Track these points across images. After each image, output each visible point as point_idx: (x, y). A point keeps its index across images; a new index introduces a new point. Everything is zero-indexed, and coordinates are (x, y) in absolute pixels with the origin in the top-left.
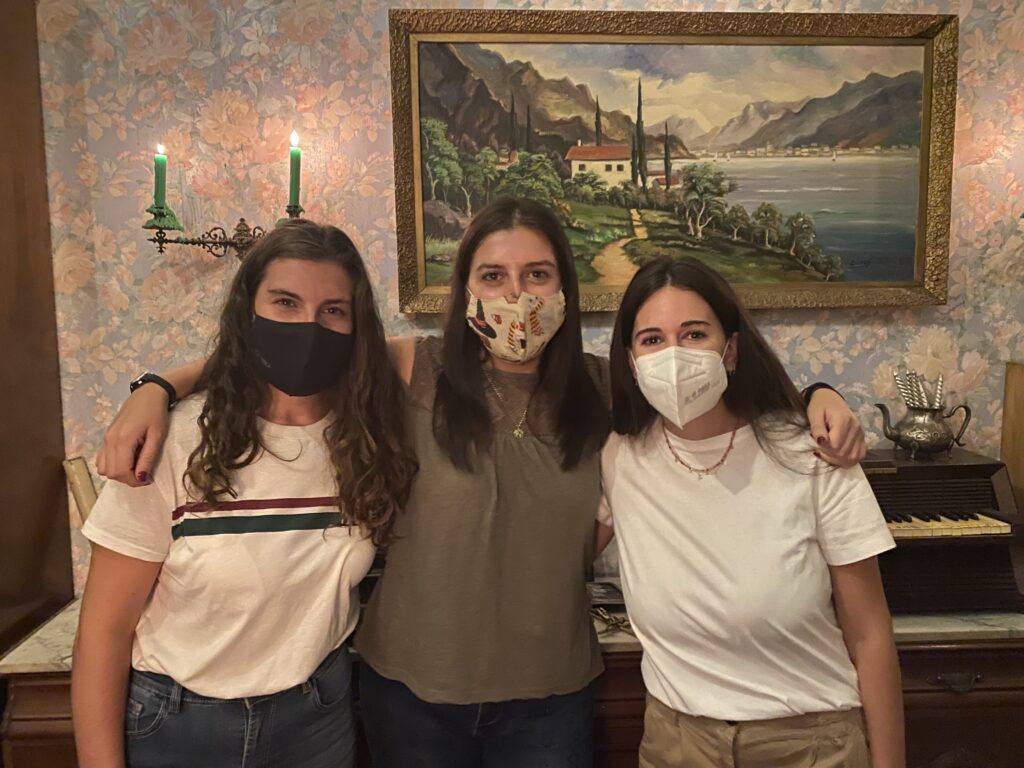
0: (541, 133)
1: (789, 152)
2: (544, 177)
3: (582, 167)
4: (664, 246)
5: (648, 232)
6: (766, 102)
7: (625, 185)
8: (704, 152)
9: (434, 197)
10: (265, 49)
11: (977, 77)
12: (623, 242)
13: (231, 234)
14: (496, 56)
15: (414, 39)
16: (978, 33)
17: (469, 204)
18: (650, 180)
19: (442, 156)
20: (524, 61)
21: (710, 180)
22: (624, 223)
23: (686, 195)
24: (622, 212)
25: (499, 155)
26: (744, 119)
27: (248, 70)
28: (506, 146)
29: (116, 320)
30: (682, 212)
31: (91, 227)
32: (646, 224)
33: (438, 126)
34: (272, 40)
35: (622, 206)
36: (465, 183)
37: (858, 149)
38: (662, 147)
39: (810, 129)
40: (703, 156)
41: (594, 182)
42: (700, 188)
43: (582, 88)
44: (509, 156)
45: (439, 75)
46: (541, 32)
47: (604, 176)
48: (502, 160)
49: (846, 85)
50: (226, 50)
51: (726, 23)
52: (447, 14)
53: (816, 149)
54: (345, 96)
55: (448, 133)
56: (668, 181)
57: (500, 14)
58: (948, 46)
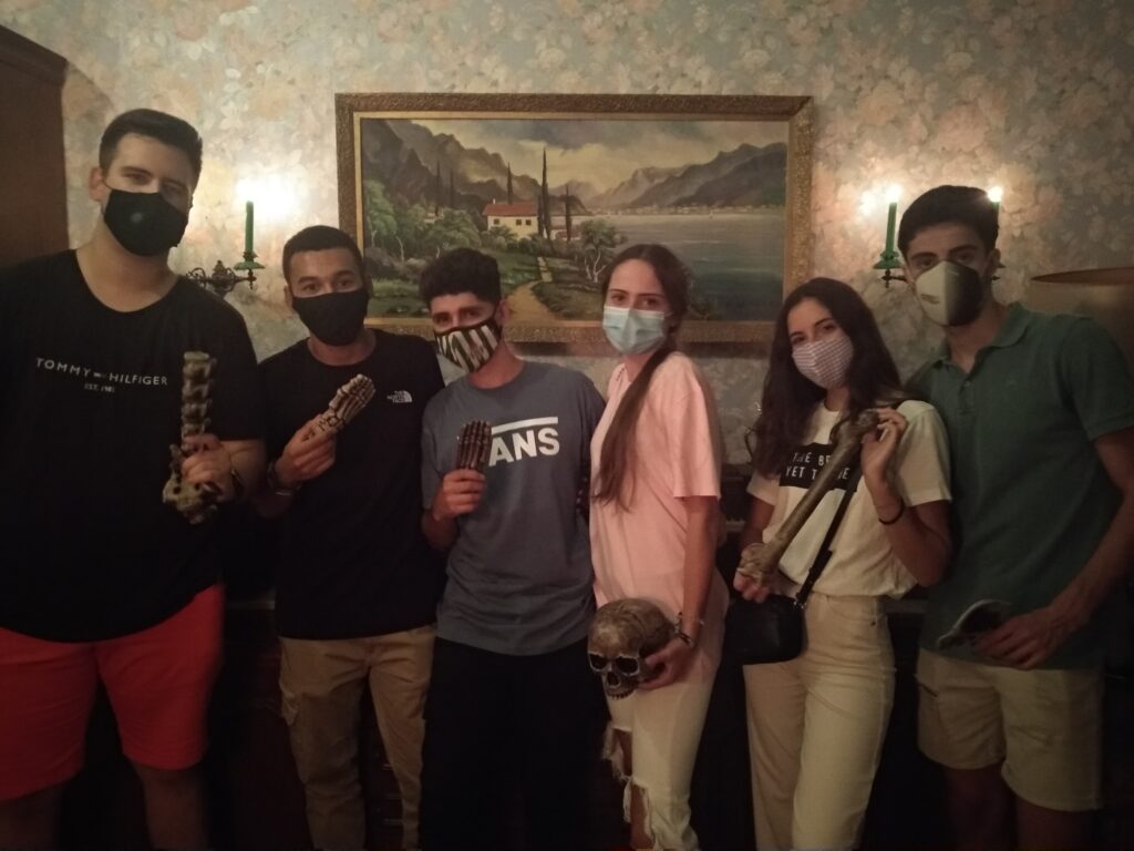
0: (463, 193)
1: (672, 210)
2: (465, 229)
3: (496, 222)
4: (566, 289)
5: (554, 276)
6: (652, 168)
7: (533, 237)
8: (599, 210)
9: (373, 245)
10: (239, 124)
11: (839, 147)
12: (532, 284)
13: (209, 274)
14: (426, 131)
15: (357, 116)
16: (839, 109)
17: (402, 252)
18: (554, 234)
19: (380, 211)
20: (448, 133)
21: (603, 234)
22: (533, 268)
23: (583, 247)
24: (531, 260)
25: (427, 210)
26: (634, 182)
28: (433, 203)
30: (581, 260)
32: (550, 269)
33: (376, 187)
34: (247, 116)
35: (531, 254)
36: (399, 234)
37: (730, 208)
38: (563, 205)
39: (689, 191)
40: (599, 213)
41: (507, 234)
42: (596, 241)
43: (496, 156)
44: (436, 212)
45: (377, 145)
46: (460, 109)
47: (515, 229)
48: (430, 215)
49: (721, 154)
51: (615, 103)
52: (383, 96)
53: (695, 208)
54: (303, 161)
55: (385, 192)
56: (569, 234)
57: (424, 96)
58: (806, 122)
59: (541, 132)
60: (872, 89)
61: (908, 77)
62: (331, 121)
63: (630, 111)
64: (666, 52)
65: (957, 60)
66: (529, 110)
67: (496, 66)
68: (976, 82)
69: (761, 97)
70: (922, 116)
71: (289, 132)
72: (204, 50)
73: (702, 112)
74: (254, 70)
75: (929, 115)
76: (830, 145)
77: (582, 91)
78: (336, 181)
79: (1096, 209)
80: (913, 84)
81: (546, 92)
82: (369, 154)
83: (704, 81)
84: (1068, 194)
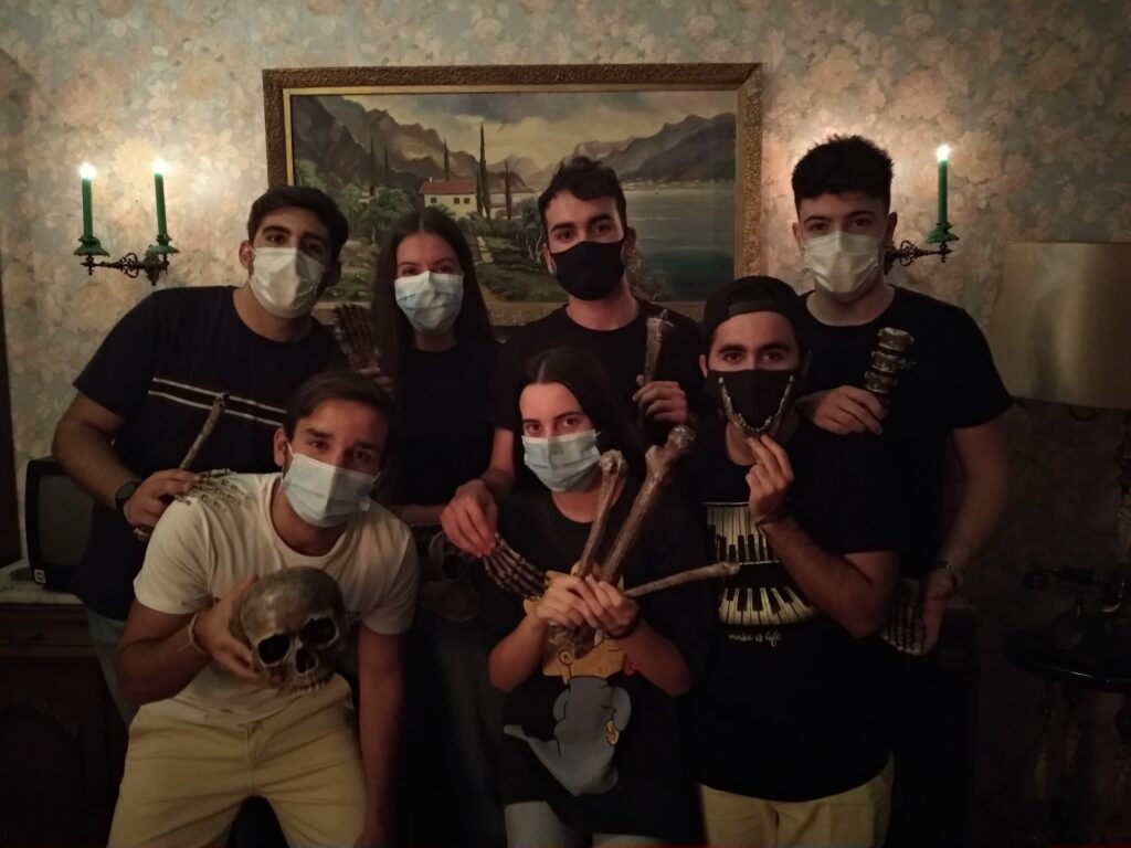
0: (398, 171)
2: (401, 209)
3: (434, 200)
4: (508, 270)
5: (494, 257)
6: (596, 142)
7: (472, 215)
10: (168, 104)
11: (791, 116)
13: (141, 258)
14: (358, 107)
16: (792, 77)
18: (493, 212)
20: (381, 109)
23: (525, 225)
25: (361, 189)
27: (154, 121)
28: (367, 182)
29: (52, 330)
30: (522, 240)
31: (31, 253)
32: (491, 250)
33: (309, 166)
34: (174, 94)
37: (678, 183)
38: (503, 182)
39: (635, 165)
43: (432, 132)
44: (372, 191)
45: (308, 122)
46: (392, 84)
47: (453, 208)
48: (364, 194)
49: (666, 126)
50: (136, 105)
51: (553, 74)
52: (311, 71)
53: (641, 184)
54: (233, 142)
55: (318, 171)
56: (510, 212)
57: (356, 70)
58: (755, 90)
59: (476, 106)
60: (826, 55)
61: (864, 41)
62: (259, 98)
63: (570, 82)
64: (608, 20)
65: (915, 22)
66: (464, 83)
67: (431, 39)
68: (936, 45)
69: (707, 65)
70: (880, 82)
71: (218, 111)
72: (128, 27)
73: (645, 82)
74: (181, 47)
75: (887, 81)
76: (782, 115)
77: (520, 62)
78: (266, 161)
79: (1067, 178)
80: (869, 49)
81: (483, 64)
82: (299, 132)
83: (648, 51)
84: (1037, 163)
